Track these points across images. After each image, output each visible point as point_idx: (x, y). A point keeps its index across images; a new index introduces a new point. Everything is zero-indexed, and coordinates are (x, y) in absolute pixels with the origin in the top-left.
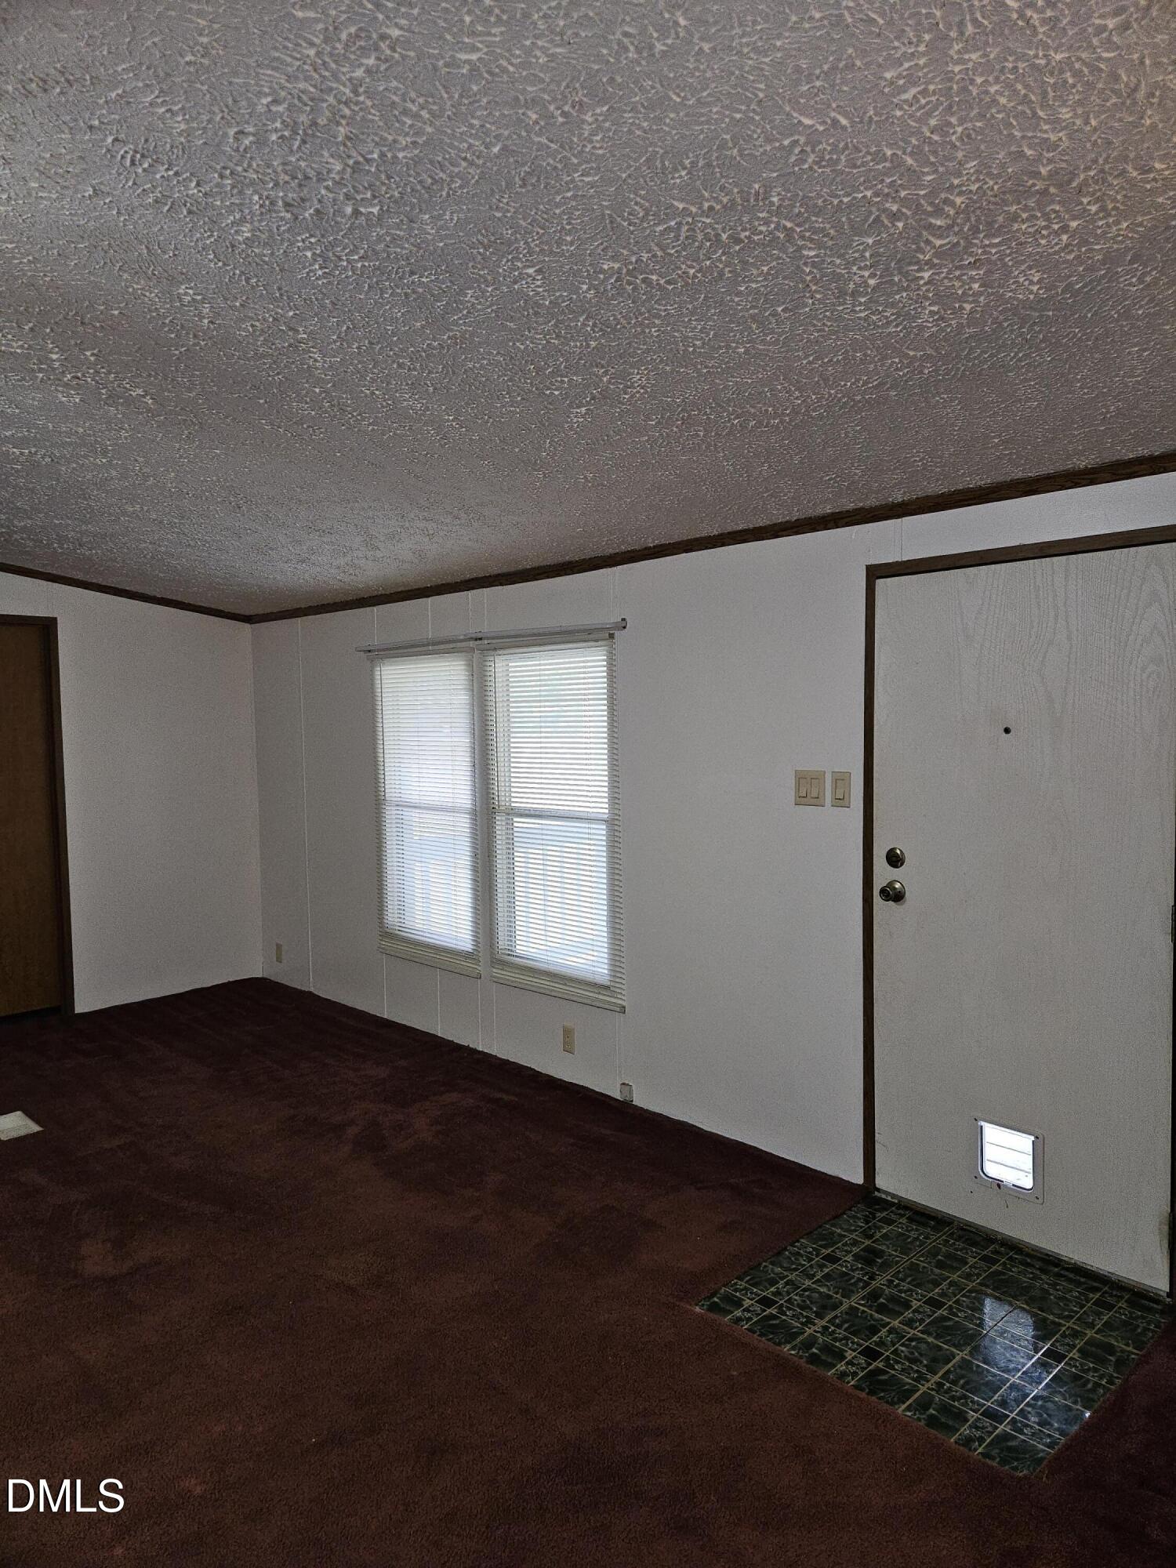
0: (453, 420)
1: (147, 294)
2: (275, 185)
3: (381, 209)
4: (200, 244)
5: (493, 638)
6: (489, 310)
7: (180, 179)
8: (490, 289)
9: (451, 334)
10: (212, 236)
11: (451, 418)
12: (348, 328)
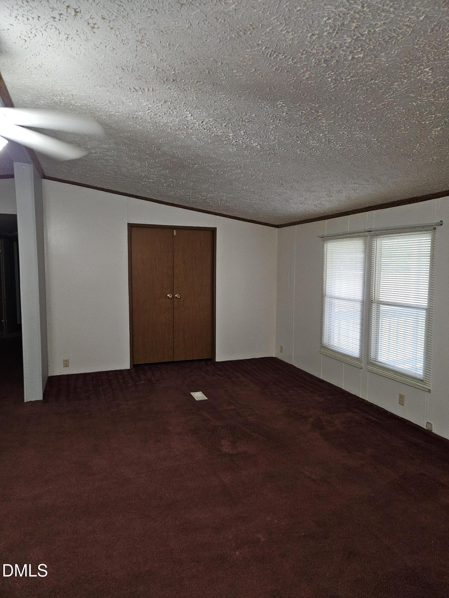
0: (376, 141)
1: (266, 106)
2: (322, 53)
3: (364, 55)
4: (288, 84)
5: (377, 231)
6: (403, 90)
7: (286, 58)
8: (406, 81)
9: (383, 103)
10: (293, 79)
11: (375, 139)
12: (339, 108)
